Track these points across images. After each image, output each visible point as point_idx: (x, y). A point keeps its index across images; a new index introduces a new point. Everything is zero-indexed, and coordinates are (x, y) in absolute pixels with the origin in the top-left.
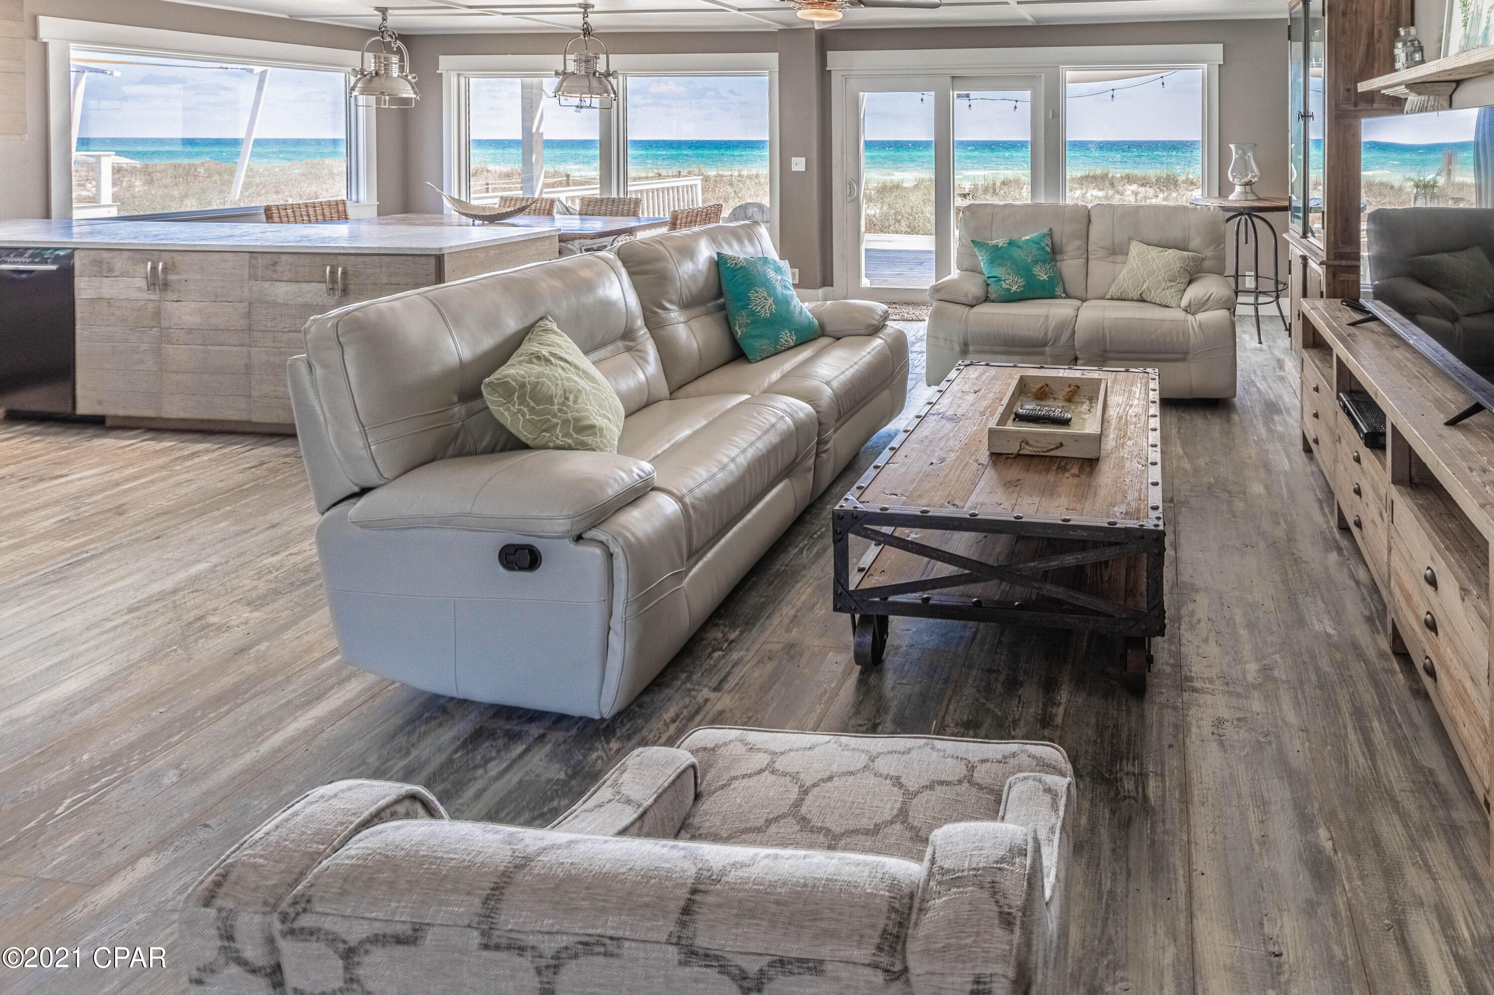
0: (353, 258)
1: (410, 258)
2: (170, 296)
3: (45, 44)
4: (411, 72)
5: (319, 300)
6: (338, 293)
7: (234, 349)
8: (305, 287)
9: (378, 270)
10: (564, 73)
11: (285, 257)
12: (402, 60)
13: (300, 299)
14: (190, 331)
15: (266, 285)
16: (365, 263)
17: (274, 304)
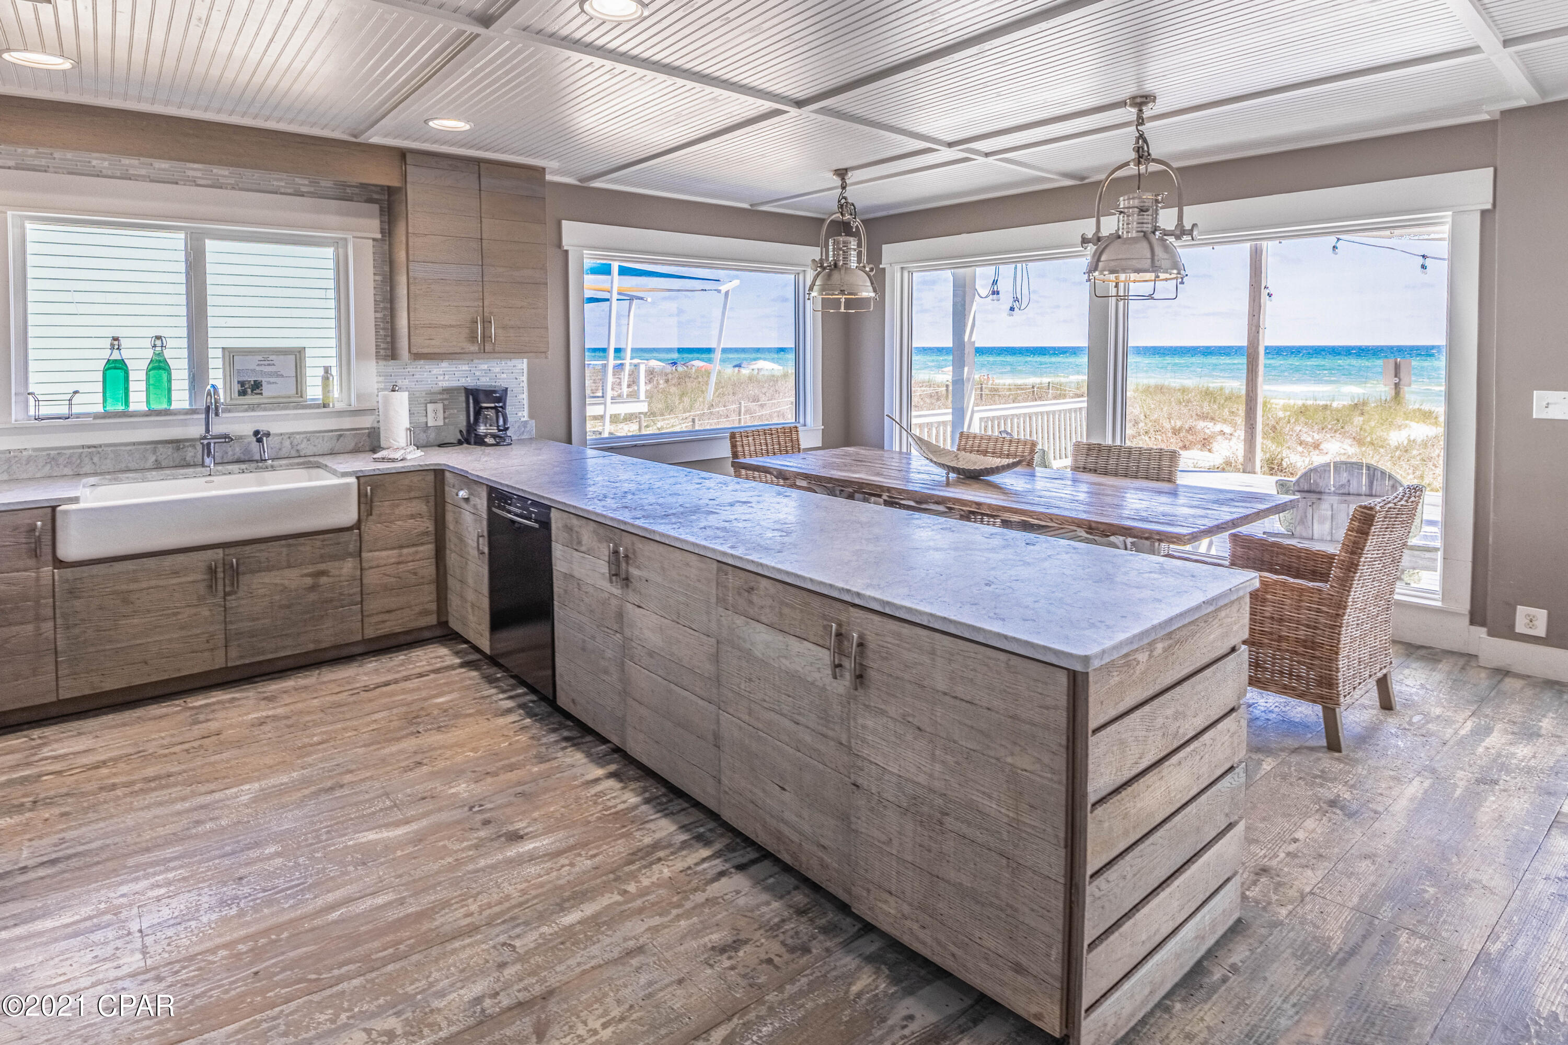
0: (876, 618)
1: (1003, 657)
2: (633, 597)
3: (567, 251)
4: (868, 263)
5: (817, 675)
6: (848, 677)
7: (700, 702)
8: (796, 645)
9: (926, 659)
10: (1098, 239)
11: (764, 583)
12: (859, 245)
13: (787, 662)
14: (651, 654)
15: (740, 621)
16: (899, 636)
17: (748, 655)
